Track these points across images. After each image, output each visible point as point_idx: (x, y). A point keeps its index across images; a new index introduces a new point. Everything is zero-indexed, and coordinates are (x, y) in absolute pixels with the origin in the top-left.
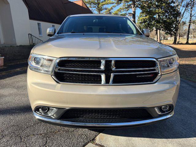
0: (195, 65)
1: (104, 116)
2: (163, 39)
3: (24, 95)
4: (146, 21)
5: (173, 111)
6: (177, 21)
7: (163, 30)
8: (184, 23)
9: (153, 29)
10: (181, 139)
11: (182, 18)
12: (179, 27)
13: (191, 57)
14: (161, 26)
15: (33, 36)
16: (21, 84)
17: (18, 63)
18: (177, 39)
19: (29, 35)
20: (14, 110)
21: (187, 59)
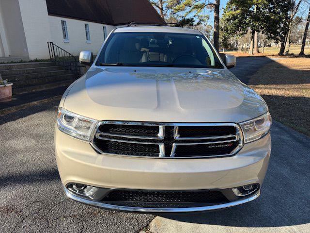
0: (308, 98)
1: (162, 199)
2: (262, 45)
3: (47, 150)
4: (237, 17)
5: (259, 191)
6: (287, 18)
7: (263, 32)
8: (299, 21)
9: (247, 31)
10: (269, 228)
11: (295, 13)
12: (290, 27)
13: (304, 83)
14: (260, 25)
15: (55, 46)
16: (40, 130)
17: (34, 90)
18: (286, 47)
19: (49, 43)
20: (34, 175)
21: (296, 86)
